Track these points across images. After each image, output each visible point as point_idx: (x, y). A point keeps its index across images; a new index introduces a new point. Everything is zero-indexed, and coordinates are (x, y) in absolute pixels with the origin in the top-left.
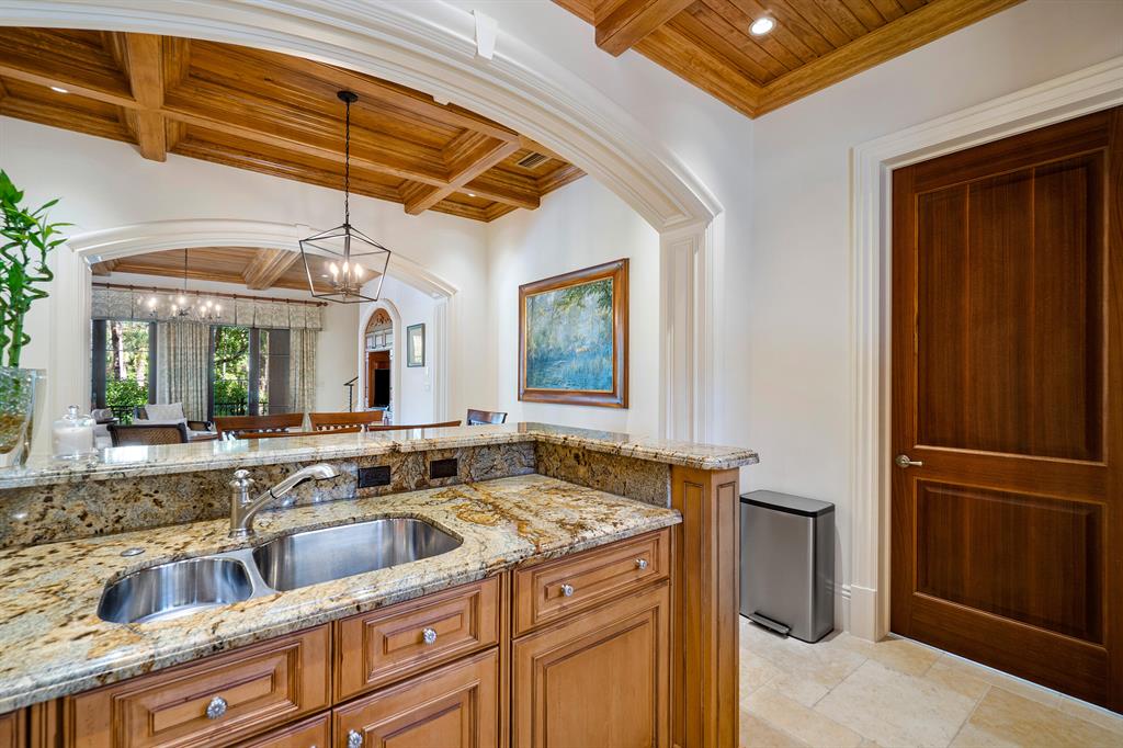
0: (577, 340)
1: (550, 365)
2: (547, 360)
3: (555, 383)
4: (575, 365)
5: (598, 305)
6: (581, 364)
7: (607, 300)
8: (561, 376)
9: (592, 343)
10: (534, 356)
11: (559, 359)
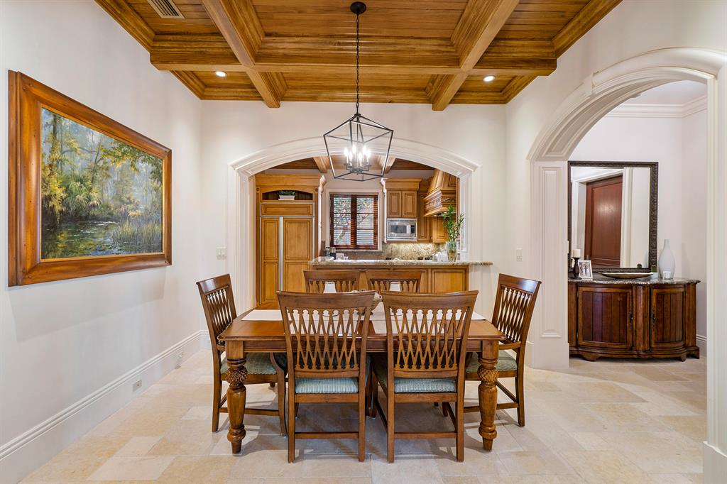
0: (130, 203)
1: (93, 225)
2: (87, 218)
3: (100, 249)
4: (128, 228)
5: (151, 176)
6: (135, 228)
7: (157, 175)
8: (109, 240)
9: (146, 210)
10: (58, 208)
11: (107, 219)
